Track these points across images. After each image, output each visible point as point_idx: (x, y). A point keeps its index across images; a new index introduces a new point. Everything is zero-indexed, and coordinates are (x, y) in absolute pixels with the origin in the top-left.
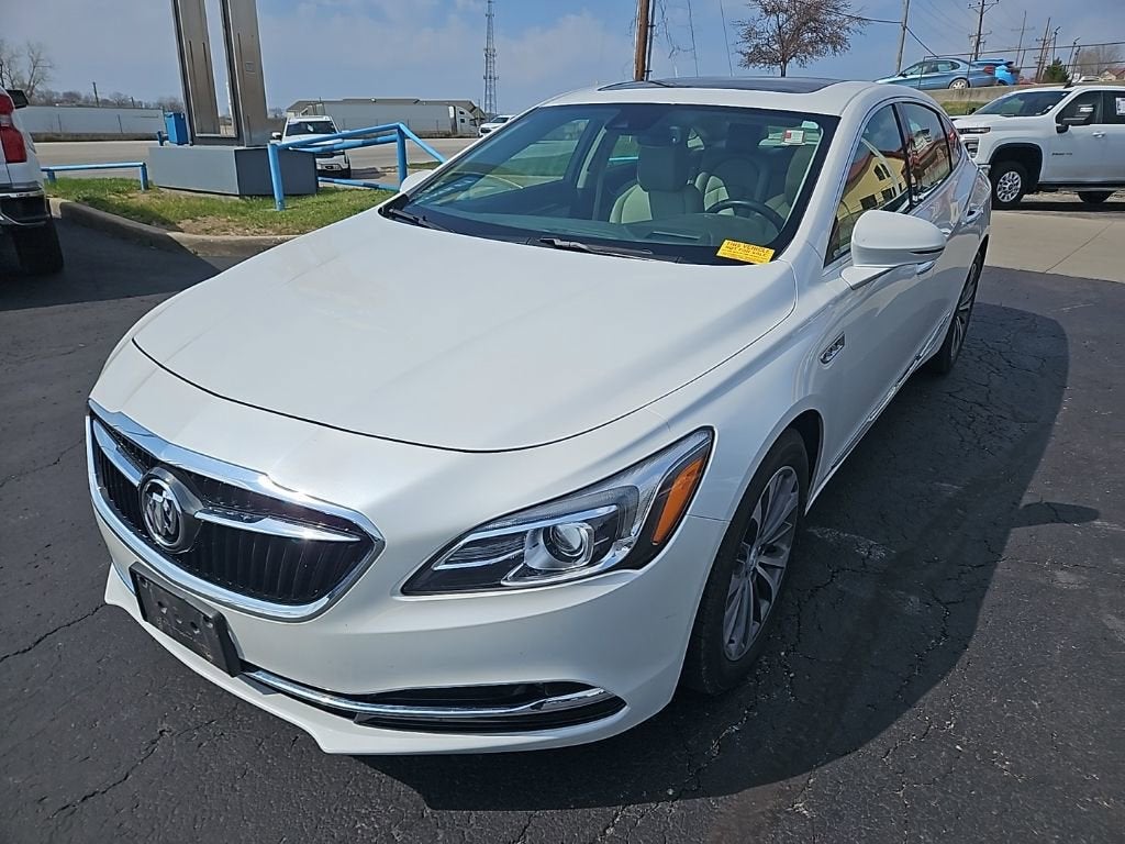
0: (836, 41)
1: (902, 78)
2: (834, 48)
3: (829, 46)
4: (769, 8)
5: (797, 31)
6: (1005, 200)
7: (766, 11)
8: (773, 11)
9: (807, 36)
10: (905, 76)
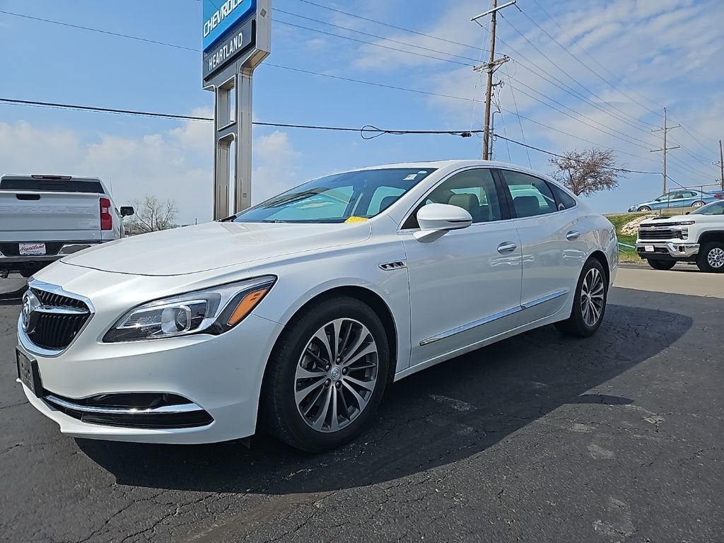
0: (608, 183)
1: (657, 202)
2: (609, 187)
3: (605, 186)
4: (563, 166)
5: (583, 178)
6: (716, 266)
7: (561, 167)
8: (566, 168)
9: (590, 180)
10: (659, 200)
